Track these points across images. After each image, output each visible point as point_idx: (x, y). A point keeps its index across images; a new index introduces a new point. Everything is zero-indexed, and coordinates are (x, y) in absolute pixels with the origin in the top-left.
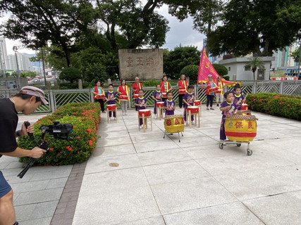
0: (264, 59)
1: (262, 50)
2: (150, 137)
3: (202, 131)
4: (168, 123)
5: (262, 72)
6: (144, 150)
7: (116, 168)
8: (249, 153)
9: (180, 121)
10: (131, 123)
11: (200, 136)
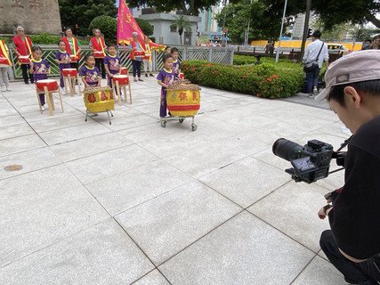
0: (191, 18)
1: (187, 6)
2: (64, 122)
3: (137, 108)
4: (90, 98)
5: (188, 35)
6: (60, 140)
7: (20, 172)
8: (194, 128)
9: (108, 95)
10: (23, 103)
11: (136, 115)
